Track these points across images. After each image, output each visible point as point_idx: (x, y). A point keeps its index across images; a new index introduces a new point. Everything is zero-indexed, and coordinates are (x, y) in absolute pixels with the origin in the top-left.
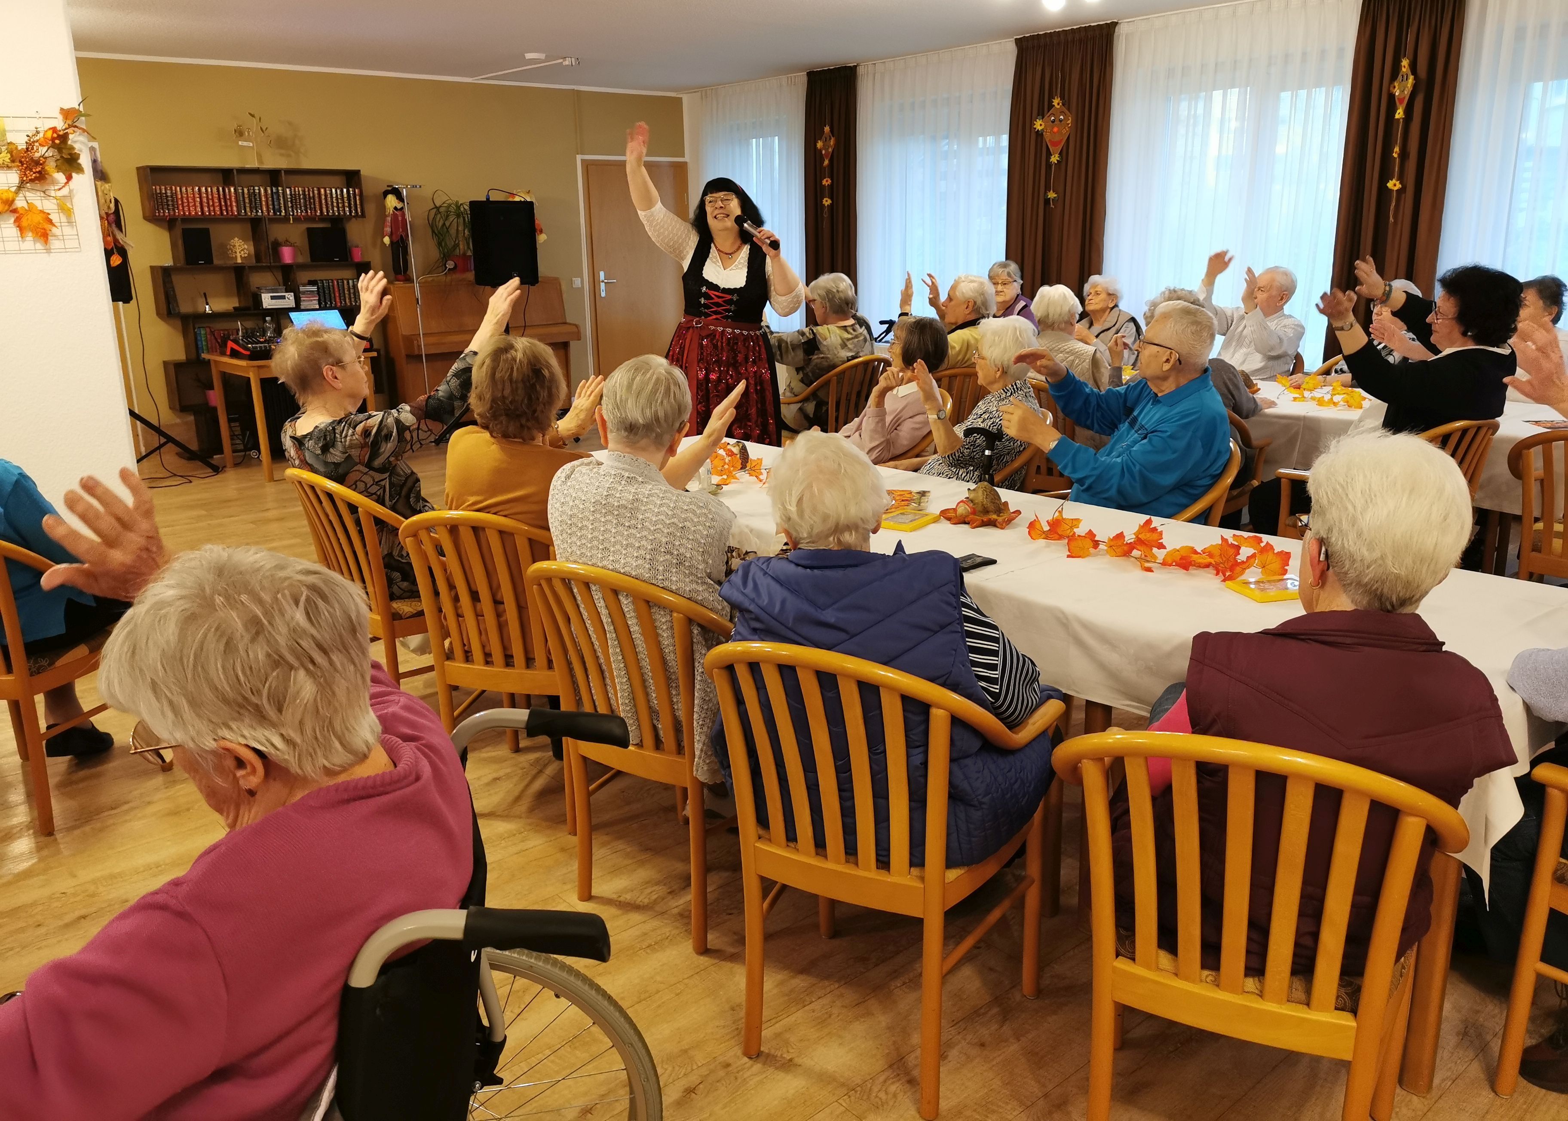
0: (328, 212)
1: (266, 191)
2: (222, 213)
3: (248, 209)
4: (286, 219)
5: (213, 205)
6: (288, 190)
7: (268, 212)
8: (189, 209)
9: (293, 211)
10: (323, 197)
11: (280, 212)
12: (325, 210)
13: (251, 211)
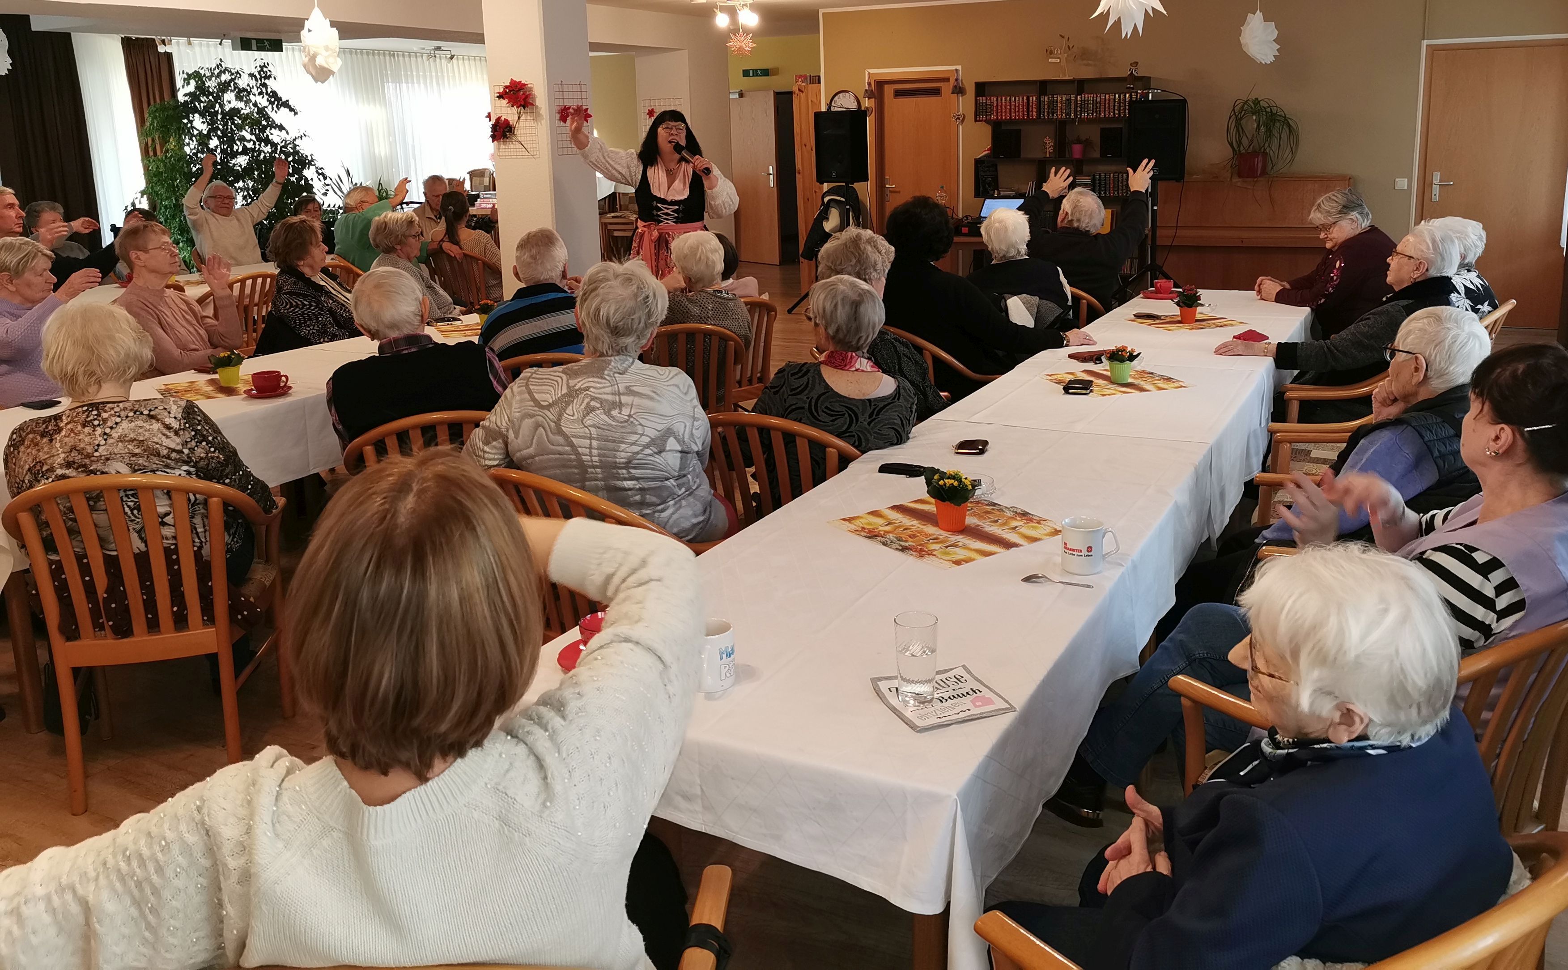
1: (1062, 98)
3: (1046, 114)
4: (1074, 120)
5: (1019, 111)
6: (1079, 97)
7: (1061, 115)
8: (1002, 115)
11: (1071, 115)
13: (1048, 115)
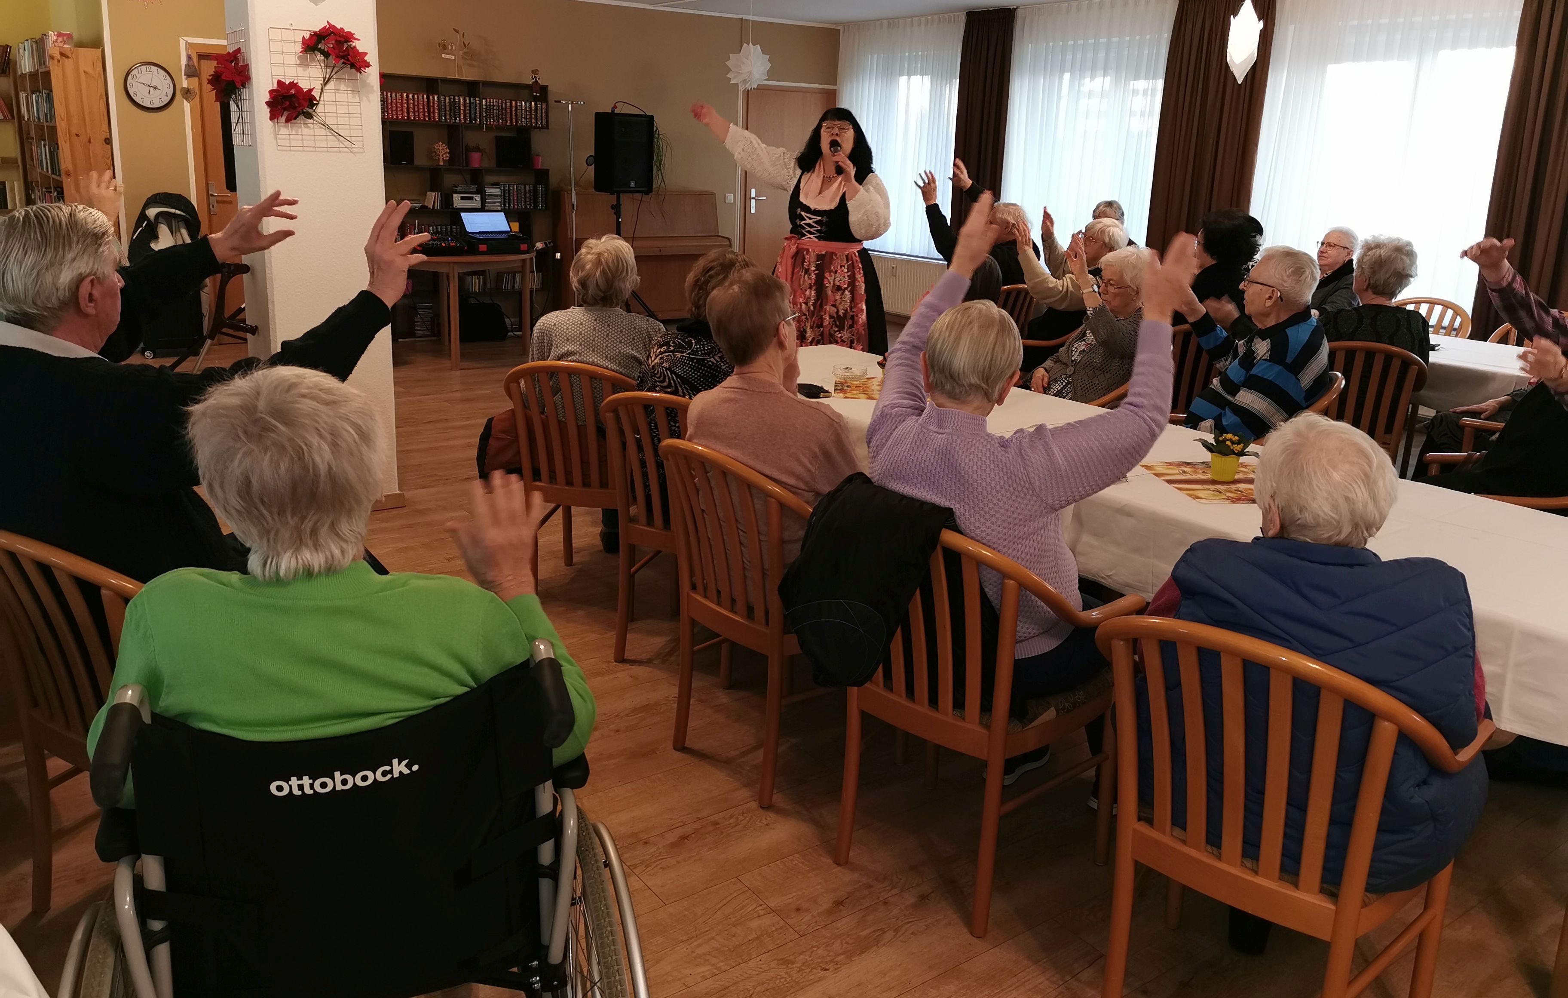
0: (517, 122)
1: (465, 101)
2: (424, 118)
3: (448, 117)
4: (480, 126)
5: (418, 111)
6: (484, 101)
7: (465, 119)
8: (397, 113)
9: (486, 119)
10: (514, 109)
11: (476, 120)
12: (514, 121)
13: (451, 118)
